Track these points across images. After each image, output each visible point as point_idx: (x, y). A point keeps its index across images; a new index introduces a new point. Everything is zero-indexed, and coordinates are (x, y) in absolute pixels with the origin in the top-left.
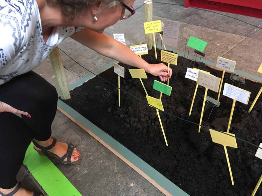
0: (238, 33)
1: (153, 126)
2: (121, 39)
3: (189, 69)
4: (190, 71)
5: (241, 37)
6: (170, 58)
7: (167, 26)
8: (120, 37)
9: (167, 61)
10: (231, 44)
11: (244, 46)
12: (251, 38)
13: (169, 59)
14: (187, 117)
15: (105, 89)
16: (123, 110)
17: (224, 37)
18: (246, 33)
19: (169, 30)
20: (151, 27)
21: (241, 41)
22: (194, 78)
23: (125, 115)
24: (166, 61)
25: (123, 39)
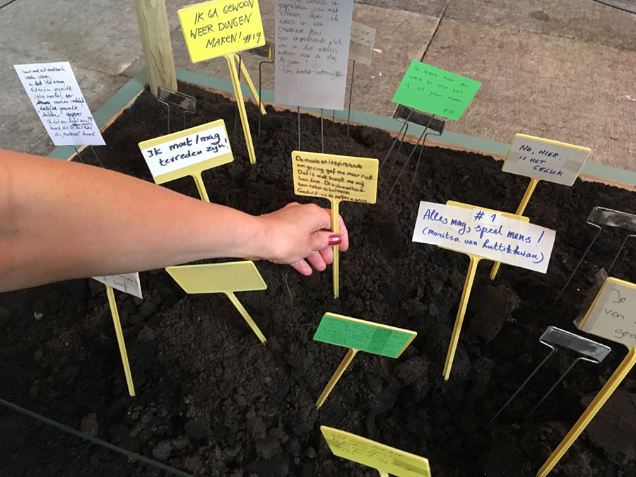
0: (415, 6)
1: (314, 459)
2: (59, 86)
3: (424, 206)
4: (431, 215)
5: (429, 20)
6: (342, 180)
7: (289, 18)
8: (54, 76)
9: (328, 193)
10: (410, 45)
11: (449, 47)
12: (454, 19)
13: (336, 183)
14: (439, 390)
15: (38, 316)
16: (155, 414)
17: (381, 21)
18: (436, 6)
19: (300, 35)
20: (215, 28)
21: (433, 31)
22: (457, 240)
23: (175, 443)
24: (322, 191)
25: (67, 84)
